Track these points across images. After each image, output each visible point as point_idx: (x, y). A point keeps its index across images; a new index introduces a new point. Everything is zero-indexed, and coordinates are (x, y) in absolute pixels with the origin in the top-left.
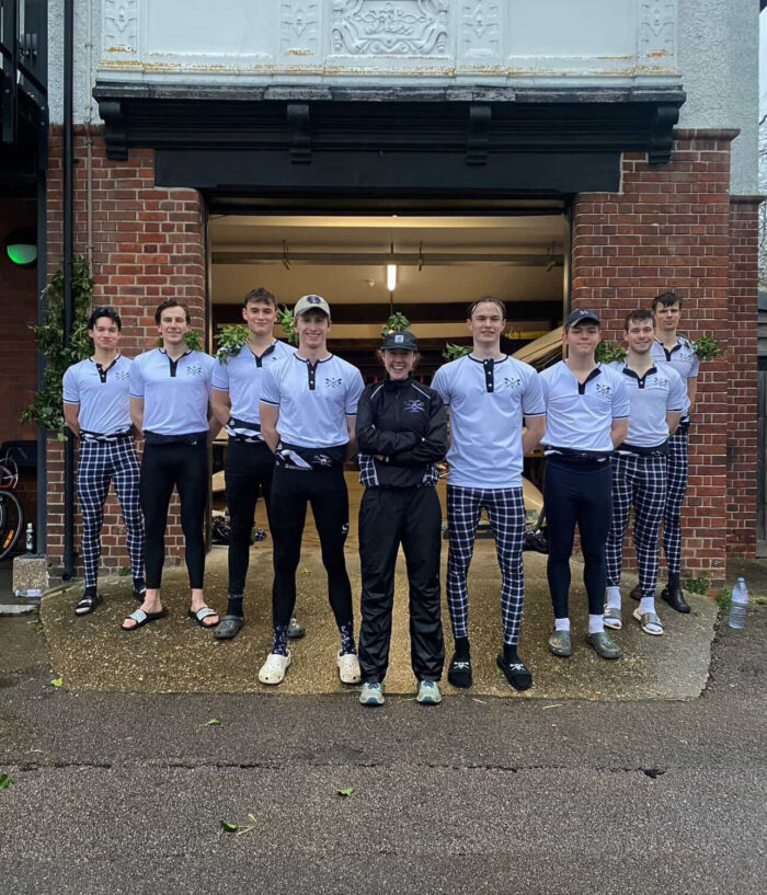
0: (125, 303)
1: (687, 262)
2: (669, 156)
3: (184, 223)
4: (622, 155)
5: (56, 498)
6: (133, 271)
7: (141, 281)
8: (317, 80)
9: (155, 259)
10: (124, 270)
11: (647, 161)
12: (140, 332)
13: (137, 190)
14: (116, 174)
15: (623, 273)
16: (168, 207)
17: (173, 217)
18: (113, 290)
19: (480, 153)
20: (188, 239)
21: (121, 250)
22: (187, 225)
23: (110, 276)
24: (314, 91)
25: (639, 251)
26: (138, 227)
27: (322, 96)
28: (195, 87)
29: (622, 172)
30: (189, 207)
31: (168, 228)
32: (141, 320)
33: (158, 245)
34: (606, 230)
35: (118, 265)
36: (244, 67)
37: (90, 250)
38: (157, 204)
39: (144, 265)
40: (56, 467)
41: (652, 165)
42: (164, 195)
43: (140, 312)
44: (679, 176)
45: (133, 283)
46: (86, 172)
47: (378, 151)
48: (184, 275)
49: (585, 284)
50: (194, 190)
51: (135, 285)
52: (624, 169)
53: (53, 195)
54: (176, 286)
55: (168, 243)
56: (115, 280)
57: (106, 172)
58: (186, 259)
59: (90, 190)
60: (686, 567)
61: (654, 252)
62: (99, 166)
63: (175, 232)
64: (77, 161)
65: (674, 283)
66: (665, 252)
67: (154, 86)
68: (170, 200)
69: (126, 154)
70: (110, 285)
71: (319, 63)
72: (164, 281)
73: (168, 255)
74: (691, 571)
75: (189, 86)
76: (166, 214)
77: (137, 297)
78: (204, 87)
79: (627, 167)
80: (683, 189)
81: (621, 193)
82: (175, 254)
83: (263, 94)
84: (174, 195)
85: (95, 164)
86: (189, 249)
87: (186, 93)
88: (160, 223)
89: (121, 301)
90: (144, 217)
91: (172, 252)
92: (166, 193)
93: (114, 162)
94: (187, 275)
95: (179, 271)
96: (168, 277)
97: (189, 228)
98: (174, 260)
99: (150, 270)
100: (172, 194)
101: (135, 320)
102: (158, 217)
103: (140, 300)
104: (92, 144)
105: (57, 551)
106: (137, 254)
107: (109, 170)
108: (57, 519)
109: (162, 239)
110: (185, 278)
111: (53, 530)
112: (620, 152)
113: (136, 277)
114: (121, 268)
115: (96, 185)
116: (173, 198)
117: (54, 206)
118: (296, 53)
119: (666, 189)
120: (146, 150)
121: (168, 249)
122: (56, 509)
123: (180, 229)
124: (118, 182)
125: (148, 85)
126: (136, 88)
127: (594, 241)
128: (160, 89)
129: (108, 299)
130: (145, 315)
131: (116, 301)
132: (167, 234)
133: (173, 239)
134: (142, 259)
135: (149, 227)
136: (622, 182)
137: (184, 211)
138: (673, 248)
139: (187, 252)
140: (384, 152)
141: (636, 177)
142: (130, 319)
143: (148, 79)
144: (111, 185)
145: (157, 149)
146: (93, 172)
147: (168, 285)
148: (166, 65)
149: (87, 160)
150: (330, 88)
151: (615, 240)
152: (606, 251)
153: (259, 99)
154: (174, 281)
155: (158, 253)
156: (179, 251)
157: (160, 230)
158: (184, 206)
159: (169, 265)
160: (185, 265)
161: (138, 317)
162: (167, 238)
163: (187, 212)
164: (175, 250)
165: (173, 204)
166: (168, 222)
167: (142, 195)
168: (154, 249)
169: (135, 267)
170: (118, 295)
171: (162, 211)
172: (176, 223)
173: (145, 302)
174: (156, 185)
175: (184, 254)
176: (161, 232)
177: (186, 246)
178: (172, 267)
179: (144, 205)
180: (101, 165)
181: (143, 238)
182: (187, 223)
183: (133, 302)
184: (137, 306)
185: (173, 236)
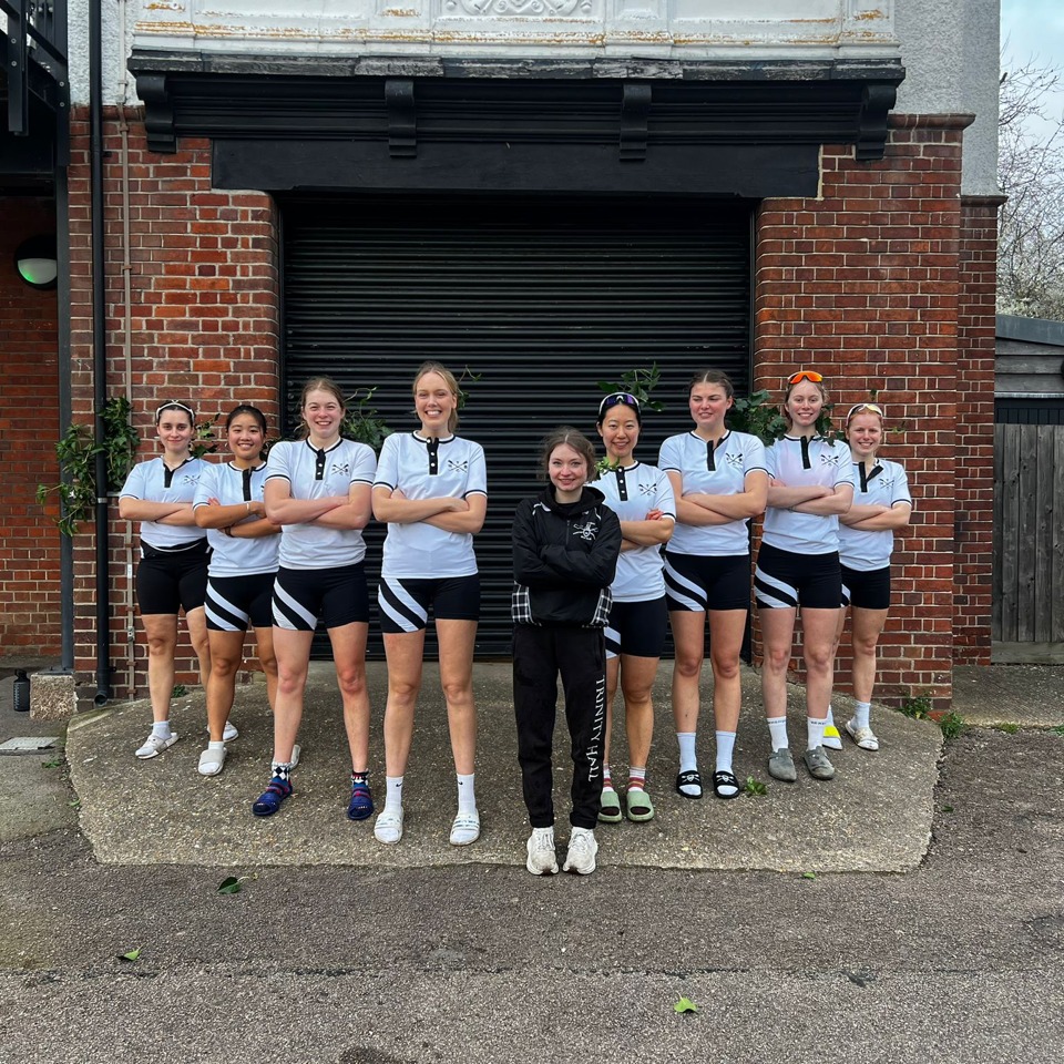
0: (174, 343)
1: (904, 289)
2: (883, 150)
3: (251, 237)
4: (822, 148)
5: (85, 597)
6: (183, 299)
7: (195, 312)
8: (424, 50)
9: (213, 284)
10: (172, 299)
11: (853, 156)
12: (194, 380)
13: (189, 193)
14: (159, 172)
15: (823, 302)
16: (228, 215)
17: (236, 229)
18: (158, 325)
19: (635, 146)
20: (255, 257)
21: (168, 273)
22: (253, 239)
23: (154, 307)
24: (420, 64)
25: (842, 275)
26: (190, 242)
27: (432, 71)
28: (264, 57)
29: (822, 171)
30: (256, 216)
31: (230, 243)
32: (196, 364)
33: (217, 265)
34: (801, 247)
35: (165, 292)
36: (329, 31)
37: (127, 272)
38: (215, 210)
39: (198, 292)
40: (85, 555)
41: (860, 162)
42: (224, 200)
43: (194, 353)
44: (896, 175)
45: (184, 315)
46: (122, 167)
47: (504, 143)
48: (251, 304)
49: (773, 318)
50: (263, 194)
51: (187, 318)
52: (824, 167)
53: (77, 200)
54: (241, 320)
55: (229, 263)
56: (160, 312)
57: (148, 168)
58: (253, 285)
59: (126, 193)
60: (902, 683)
61: (862, 274)
62: (138, 162)
63: (239, 249)
64: (108, 155)
65: (888, 315)
66: (876, 275)
67: (209, 56)
68: (231, 207)
69: (173, 144)
70: (153, 318)
71: (426, 26)
72: (224, 312)
73: (230, 278)
74: (909, 687)
75: (256, 57)
76: (227, 225)
77: (190, 334)
78: (276, 57)
79: (828, 163)
80: (900, 193)
81: (820, 198)
82: (239, 277)
83: (353, 67)
84: (237, 200)
85: (132, 158)
86: (257, 271)
87: (252, 66)
88: (219, 237)
89: (169, 340)
90: (197, 228)
91: (235, 275)
92: (227, 196)
93: (157, 156)
94: (254, 305)
95: (245, 299)
96: (230, 307)
97: (257, 243)
98: (238, 285)
99: (206, 298)
100: (235, 198)
101: (188, 364)
102: (217, 229)
103: (193, 337)
104: (128, 132)
105: (88, 665)
106: (188, 278)
107: (151, 166)
108: (87, 624)
109: (223, 257)
110: (252, 308)
111: (82, 637)
112: (819, 145)
113: (187, 307)
114: (167, 295)
115: (134, 186)
116: (235, 204)
117: (79, 213)
118: (396, 13)
119: (878, 193)
120: (199, 141)
121: (230, 271)
122: (86, 611)
123: (245, 244)
124: (164, 182)
125: (201, 54)
126: (185, 59)
127: (785, 261)
128: (217, 60)
129: (152, 336)
130: (201, 358)
131: (162, 338)
132: (228, 251)
133: (236, 257)
134: (195, 284)
135: (206, 243)
136: (821, 184)
137: (250, 221)
138: (887, 270)
139: (254, 274)
140: (510, 143)
141: (838, 178)
142: (180, 362)
143: (202, 46)
144: (154, 185)
145: (214, 139)
146: (130, 169)
147: (230, 318)
148: (225, 28)
149: (122, 153)
150: (442, 60)
151: (812, 260)
152: (800, 275)
153: (348, 74)
154: (237, 313)
155: (217, 277)
156: (244, 273)
157: (219, 246)
158: (250, 215)
159: (231, 292)
160: (252, 292)
161: (191, 361)
162: (229, 256)
163: (254, 222)
164: (238, 273)
165: (236, 211)
166: (229, 235)
167: (195, 200)
168: (211, 271)
169: (188, 294)
170: (165, 331)
171: (222, 222)
172: (240, 237)
173: (200, 340)
174: (214, 187)
175: (251, 277)
176: (220, 248)
177: (253, 267)
178: (235, 295)
179: (198, 212)
180: (141, 159)
181: (197, 257)
182: (254, 236)
183: (184, 341)
184: (190, 345)
185: (236, 254)
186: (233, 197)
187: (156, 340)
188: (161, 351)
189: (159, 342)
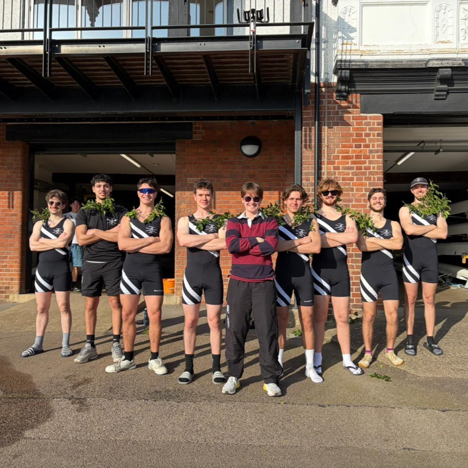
0: (344, 175)
3: (376, 132)
6: (348, 158)
7: (353, 163)
8: (454, 56)
9: (361, 152)
10: (344, 158)
12: (352, 190)
13: (351, 115)
14: (340, 107)
16: (368, 124)
17: (370, 129)
18: (338, 168)
20: (378, 141)
21: (342, 147)
23: (336, 161)
24: (454, 62)
26: (351, 135)
27: (460, 64)
28: (389, 62)
31: (368, 135)
32: (353, 184)
33: (362, 144)
35: (341, 155)
36: (414, 49)
37: (326, 147)
38: (362, 122)
39: (354, 155)
42: (366, 118)
43: (352, 179)
45: (348, 164)
46: (325, 106)
48: (376, 159)
50: (380, 115)
51: (350, 165)
54: (372, 166)
55: (367, 143)
56: (339, 163)
57: (335, 107)
58: (377, 151)
59: (326, 116)
62: (331, 104)
64: (321, 101)
67: (367, 62)
68: (368, 121)
69: (347, 96)
70: (336, 165)
71: (455, 47)
72: (365, 163)
73: (367, 149)
75: (386, 62)
76: (366, 128)
77: (351, 171)
78: (394, 62)
82: (371, 148)
83: (426, 64)
84: (371, 118)
85: (328, 102)
87: (383, 65)
88: (363, 133)
89: (342, 174)
90: (355, 129)
91: (369, 147)
92: (367, 116)
93: (338, 101)
94: (378, 159)
95: (373, 157)
96: (367, 160)
97: (378, 135)
98: (371, 151)
99: (357, 157)
100: (370, 117)
101: (350, 184)
102: (362, 129)
103: (352, 173)
104: (328, 92)
106: (350, 149)
107: (337, 105)
109: (364, 140)
110: (376, 161)
113: (350, 161)
114: (342, 156)
115: (329, 113)
116: (370, 119)
117: (307, 124)
118: (442, 42)
120: (355, 95)
121: (367, 146)
123: (374, 135)
124: (341, 111)
125: (364, 62)
126: (358, 63)
128: (371, 63)
129: (335, 173)
130: (355, 181)
131: (339, 173)
132: (367, 138)
133: (370, 140)
134: (354, 151)
135: (358, 135)
137: (376, 126)
139: (377, 147)
142: (346, 183)
143: (364, 58)
144: (337, 113)
145: (362, 94)
146: (328, 106)
147: (367, 165)
148: (372, 51)
149: (325, 101)
150: (463, 60)
153: (424, 67)
154: (370, 162)
155: (362, 148)
156: (373, 146)
157: (363, 136)
158: (376, 124)
159: (368, 154)
160: (376, 154)
161: (351, 182)
162: (367, 140)
163: (378, 126)
164: (371, 147)
165: (370, 122)
166: (367, 132)
167: (354, 118)
168: (360, 146)
169: (350, 156)
170: (341, 171)
171: (364, 126)
172: (372, 132)
173: (355, 174)
174: (361, 113)
175: (376, 148)
176: (363, 137)
177: (377, 144)
178: (369, 155)
179: (355, 123)
180: (332, 103)
181: (354, 141)
182: (377, 132)
183: (348, 174)
184: (351, 176)
185: (370, 139)
186: (369, 117)
187: (337, 174)
188: (339, 178)
189: (338, 175)
